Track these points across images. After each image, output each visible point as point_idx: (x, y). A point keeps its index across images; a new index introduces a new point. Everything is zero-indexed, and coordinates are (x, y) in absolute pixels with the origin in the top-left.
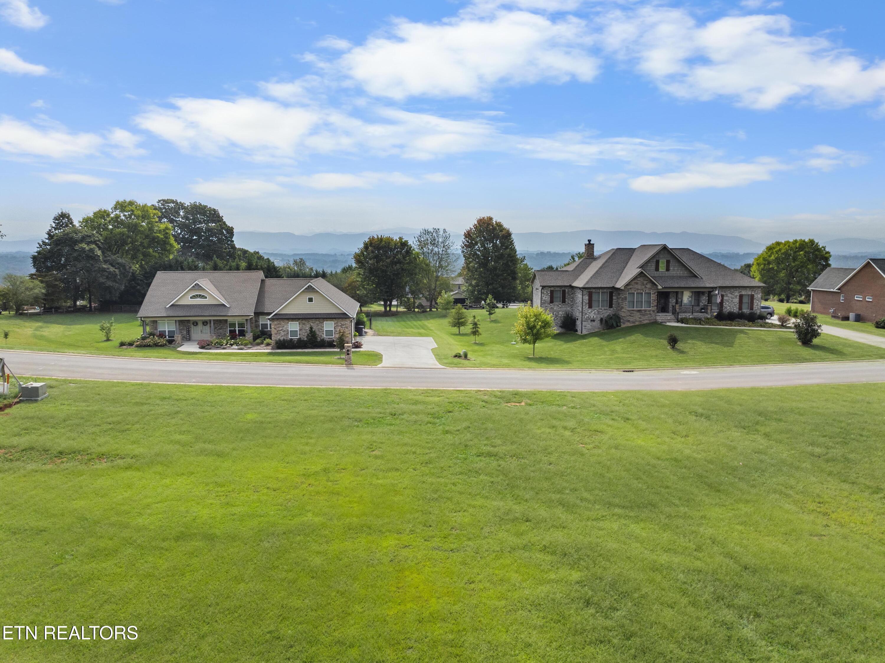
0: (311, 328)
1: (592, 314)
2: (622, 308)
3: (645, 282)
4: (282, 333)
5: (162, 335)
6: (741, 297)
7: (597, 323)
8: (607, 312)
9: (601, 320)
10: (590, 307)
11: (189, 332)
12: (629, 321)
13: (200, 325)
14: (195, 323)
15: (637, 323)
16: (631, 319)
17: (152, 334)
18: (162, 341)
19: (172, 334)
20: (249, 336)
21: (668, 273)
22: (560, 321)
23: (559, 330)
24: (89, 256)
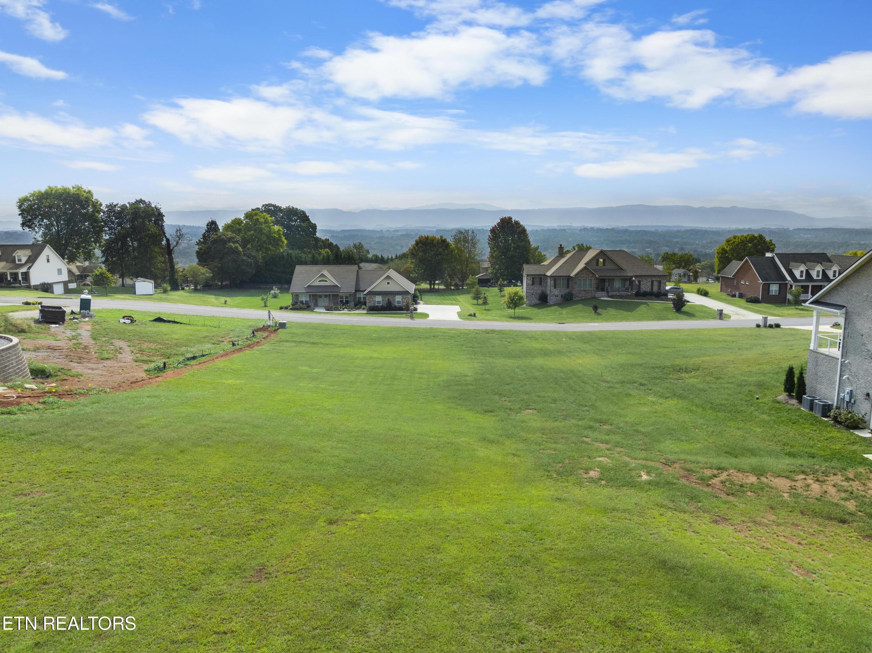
0: (389, 299)
1: (556, 292)
2: (574, 288)
3: (588, 273)
4: (372, 302)
5: (303, 303)
6: (653, 282)
7: (559, 298)
8: (565, 291)
9: (562, 295)
10: (555, 287)
11: (316, 301)
12: (578, 297)
13: (323, 297)
14: (320, 296)
15: (583, 298)
16: (580, 295)
17: (296, 303)
18: (304, 306)
19: (308, 302)
21: (604, 267)
22: (538, 296)
23: (538, 302)
24: (235, 251)
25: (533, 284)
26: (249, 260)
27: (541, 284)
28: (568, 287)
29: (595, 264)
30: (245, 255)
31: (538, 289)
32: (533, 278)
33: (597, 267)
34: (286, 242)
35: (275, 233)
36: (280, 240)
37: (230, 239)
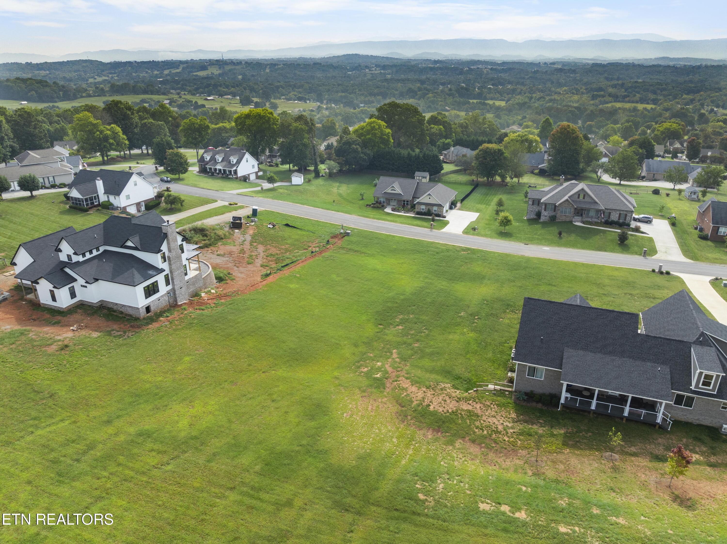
0: (429, 208)
1: (546, 213)
2: (557, 213)
3: (569, 204)
4: (419, 209)
5: (380, 203)
6: (620, 214)
7: (547, 218)
8: (553, 214)
9: (549, 217)
10: (545, 210)
11: (389, 204)
13: (393, 200)
14: (391, 199)
15: (563, 220)
16: (561, 218)
17: (377, 202)
18: (380, 206)
19: (384, 202)
20: (409, 207)
21: (583, 200)
22: (535, 213)
23: (535, 217)
24: (356, 151)
25: (533, 204)
26: (365, 157)
27: (538, 205)
28: (555, 211)
29: (577, 196)
30: (362, 153)
31: (536, 208)
32: (533, 201)
33: (578, 200)
34: (392, 141)
35: (385, 135)
36: (388, 140)
37: (354, 142)
